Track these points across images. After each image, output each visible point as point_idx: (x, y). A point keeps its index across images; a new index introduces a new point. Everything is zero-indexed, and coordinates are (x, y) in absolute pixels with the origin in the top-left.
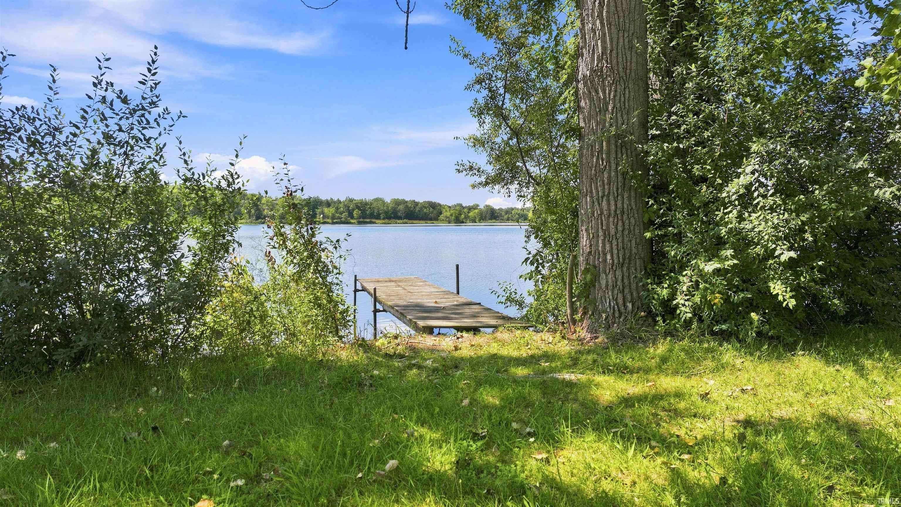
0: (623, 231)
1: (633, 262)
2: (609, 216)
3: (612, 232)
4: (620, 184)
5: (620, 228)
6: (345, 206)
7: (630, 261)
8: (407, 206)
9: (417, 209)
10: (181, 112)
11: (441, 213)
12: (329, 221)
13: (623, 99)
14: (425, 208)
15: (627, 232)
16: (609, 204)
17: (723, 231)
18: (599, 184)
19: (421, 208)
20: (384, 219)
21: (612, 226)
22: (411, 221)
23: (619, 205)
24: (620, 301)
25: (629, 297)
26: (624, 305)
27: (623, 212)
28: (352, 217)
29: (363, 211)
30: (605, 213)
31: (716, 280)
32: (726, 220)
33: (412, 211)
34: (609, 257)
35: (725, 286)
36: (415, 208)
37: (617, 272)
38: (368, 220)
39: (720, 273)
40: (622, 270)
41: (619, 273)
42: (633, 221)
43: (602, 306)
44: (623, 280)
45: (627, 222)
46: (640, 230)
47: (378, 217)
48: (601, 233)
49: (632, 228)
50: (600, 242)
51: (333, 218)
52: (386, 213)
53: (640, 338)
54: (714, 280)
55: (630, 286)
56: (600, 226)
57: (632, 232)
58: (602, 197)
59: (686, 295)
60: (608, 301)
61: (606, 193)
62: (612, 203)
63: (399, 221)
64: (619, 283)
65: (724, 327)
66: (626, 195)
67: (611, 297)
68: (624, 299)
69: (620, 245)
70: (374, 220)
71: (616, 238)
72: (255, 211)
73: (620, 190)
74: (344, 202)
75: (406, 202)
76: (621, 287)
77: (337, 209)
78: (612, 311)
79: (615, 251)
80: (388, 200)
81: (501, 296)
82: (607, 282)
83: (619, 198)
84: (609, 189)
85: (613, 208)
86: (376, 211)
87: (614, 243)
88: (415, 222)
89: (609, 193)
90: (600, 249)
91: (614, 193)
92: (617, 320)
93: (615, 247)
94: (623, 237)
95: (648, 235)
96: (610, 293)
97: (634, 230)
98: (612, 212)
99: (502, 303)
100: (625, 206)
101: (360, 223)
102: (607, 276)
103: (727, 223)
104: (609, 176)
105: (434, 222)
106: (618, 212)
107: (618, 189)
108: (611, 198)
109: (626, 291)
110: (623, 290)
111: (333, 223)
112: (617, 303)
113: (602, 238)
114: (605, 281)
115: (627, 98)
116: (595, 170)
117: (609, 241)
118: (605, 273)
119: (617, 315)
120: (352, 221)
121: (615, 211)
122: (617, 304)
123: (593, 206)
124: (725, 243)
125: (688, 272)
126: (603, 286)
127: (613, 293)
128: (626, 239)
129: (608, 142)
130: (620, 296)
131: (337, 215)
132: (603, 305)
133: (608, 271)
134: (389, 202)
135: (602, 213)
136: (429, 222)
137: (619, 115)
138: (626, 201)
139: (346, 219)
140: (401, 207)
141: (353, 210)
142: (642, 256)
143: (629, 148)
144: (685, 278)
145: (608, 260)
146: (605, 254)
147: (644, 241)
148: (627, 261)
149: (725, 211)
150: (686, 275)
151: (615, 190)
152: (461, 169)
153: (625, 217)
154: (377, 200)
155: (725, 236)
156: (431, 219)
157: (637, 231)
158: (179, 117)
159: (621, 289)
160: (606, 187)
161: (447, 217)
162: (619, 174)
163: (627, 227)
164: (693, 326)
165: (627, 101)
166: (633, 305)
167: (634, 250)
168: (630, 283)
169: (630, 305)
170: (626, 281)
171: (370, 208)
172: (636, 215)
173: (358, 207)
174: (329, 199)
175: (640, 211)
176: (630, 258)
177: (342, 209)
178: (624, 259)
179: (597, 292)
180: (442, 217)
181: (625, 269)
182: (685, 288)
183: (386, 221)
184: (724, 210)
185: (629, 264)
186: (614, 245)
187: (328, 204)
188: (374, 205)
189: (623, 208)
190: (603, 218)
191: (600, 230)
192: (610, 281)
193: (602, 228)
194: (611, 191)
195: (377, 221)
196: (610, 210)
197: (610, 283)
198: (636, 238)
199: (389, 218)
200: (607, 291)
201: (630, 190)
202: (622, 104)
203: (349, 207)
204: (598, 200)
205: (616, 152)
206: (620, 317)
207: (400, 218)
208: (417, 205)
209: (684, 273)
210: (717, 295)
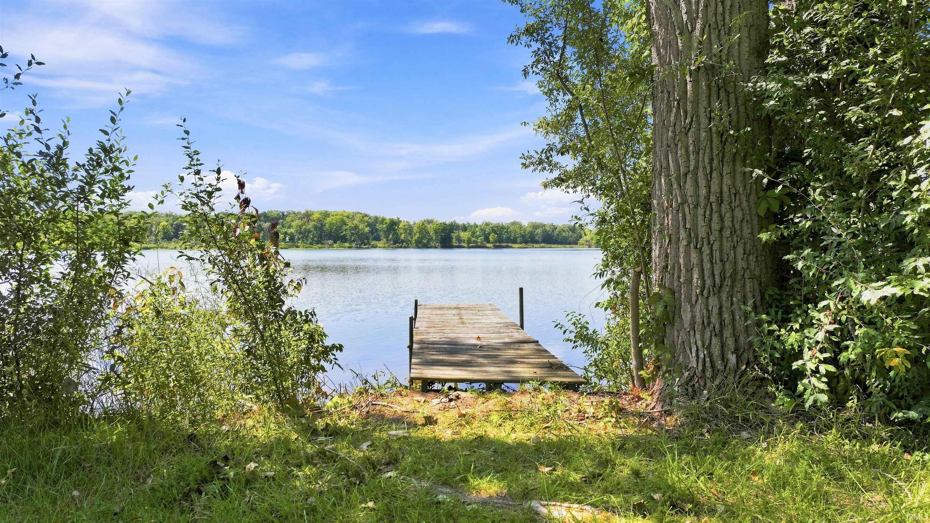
0: (721, 230)
1: (738, 285)
2: (696, 206)
3: (702, 232)
4: (715, 152)
5: (715, 226)
6: (482, 230)
7: (733, 282)
8: (545, 229)
9: (556, 232)
10: (33, 57)
11: (581, 237)
12: (465, 245)
13: (720, 9)
14: (564, 231)
15: (728, 232)
16: (696, 185)
17: (908, 219)
18: (679, 152)
19: (560, 232)
20: (521, 243)
21: (701, 222)
22: (549, 245)
23: (715, 187)
24: (716, 351)
25: (731, 343)
26: (723, 357)
27: (720, 200)
28: (488, 242)
29: (500, 235)
30: (690, 201)
31: (893, 320)
32: (915, 195)
33: (550, 235)
34: (696, 276)
35: (915, 332)
36: (553, 231)
37: (710, 300)
38: (504, 244)
39: (905, 305)
40: (720, 298)
41: (713, 301)
42: (738, 213)
43: (684, 357)
44: (720, 314)
45: (728, 215)
46: (752, 229)
47: (515, 242)
48: (683, 234)
49: (737, 226)
50: (681, 249)
51: (469, 242)
52: (523, 236)
53: (746, 420)
54: (889, 320)
55: (734, 326)
56: (681, 224)
57: (738, 233)
58: (686, 174)
59: (822, 351)
60: (694, 350)
61: (692, 168)
62: (702, 183)
63: (536, 245)
64: (714, 319)
65: (913, 414)
66: (726, 169)
67: (699, 343)
68: (722, 346)
69: (717, 254)
70: (510, 245)
71: (709, 243)
72: (393, 235)
73: (715, 162)
74: (480, 226)
75: (544, 225)
76: (717, 326)
77: (474, 233)
78: (700, 368)
79: (707, 266)
80: (525, 223)
81: (568, 332)
82: (693, 317)
83: (714, 174)
84: (697, 162)
85: (703, 192)
86: (512, 235)
87: (706, 250)
88: (553, 246)
89: (696, 168)
90: (681, 261)
91: (705, 168)
92: (709, 384)
93: (706, 259)
94: (721, 241)
95: (764, 236)
96: (698, 336)
97: (741, 227)
98: (702, 199)
99: (571, 341)
100: (725, 189)
101: (496, 247)
102: (692, 306)
103: (917, 201)
104: (697, 141)
105: (574, 246)
106: (713, 199)
107: (711, 160)
108: (701, 174)
109: (727, 333)
110: (721, 332)
111: (469, 247)
112: (709, 353)
113: (685, 243)
114: (689, 315)
115: (728, 7)
116: (674, 132)
117: (696, 248)
118: (690, 301)
119: (709, 374)
120: (488, 245)
121: (708, 198)
122: (711, 356)
123: (670, 191)
124: (912, 245)
125: (831, 302)
126: (686, 325)
127: (703, 335)
128: (727, 245)
129: (696, 83)
130: (715, 341)
131: (473, 239)
132: (686, 357)
133: (694, 299)
134: (526, 225)
135: (684, 202)
136: (568, 246)
137: (713, 36)
138: (727, 180)
139: (482, 243)
140: (539, 231)
141: (489, 234)
142: (757, 273)
143: (731, 90)
144: (822, 316)
145: (695, 280)
146: (690, 271)
147: (760, 248)
148: (728, 282)
149: (911, 177)
150: (827, 307)
151: (707, 161)
152: (527, 163)
153: (725, 207)
154: (514, 224)
155: (912, 230)
156: (570, 244)
157: (747, 231)
158: (30, 63)
159: (717, 330)
160: (692, 157)
161: (587, 241)
162: (714, 136)
163: (728, 223)
164: (849, 404)
165: (727, 12)
166: (738, 358)
167: (741, 264)
168: (733, 319)
169: (732, 359)
170: (726, 316)
171: (507, 232)
172: (745, 204)
173: (494, 231)
174: (466, 223)
175: (753, 198)
176: (733, 276)
177: (478, 233)
178: (723, 278)
179: (676, 334)
180: (581, 241)
181: (724, 296)
182: (821, 336)
183: (523, 245)
184: (908, 174)
185: (732, 287)
186: (704, 254)
187: (465, 228)
188: (512, 228)
189: (721, 192)
190: (687, 210)
191: (682, 231)
192: (698, 314)
193: (684, 226)
194: (701, 164)
195: (514, 245)
196: (698, 196)
197: (698, 320)
198: (745, 244)
199: (526, 242)
200: (692, 333)
201: (734, 161)
202: (719, 18)
203: (485, 231)
204: (678, 179)
205: (709, 97)
206: (713, 378)
207: (537, 242)
208: (555, 229)
209: (821, 304)
210: (898, 349)
